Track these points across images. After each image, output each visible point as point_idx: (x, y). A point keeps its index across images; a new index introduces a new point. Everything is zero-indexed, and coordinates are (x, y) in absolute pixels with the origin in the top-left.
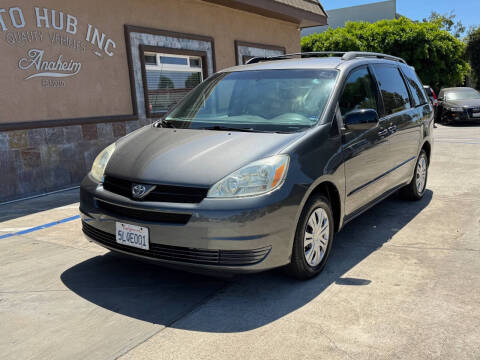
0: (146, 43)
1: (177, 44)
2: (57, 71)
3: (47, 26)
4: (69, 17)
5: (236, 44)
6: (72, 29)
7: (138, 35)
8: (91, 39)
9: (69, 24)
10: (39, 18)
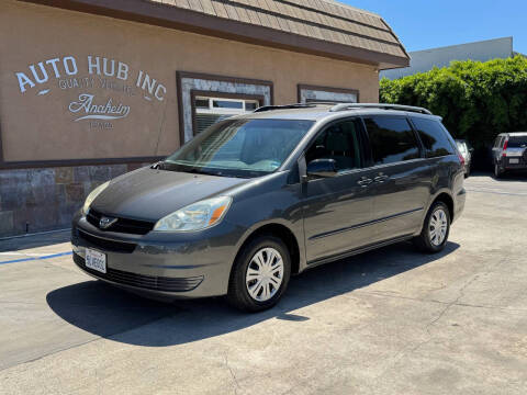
0: (198, 87)
1: (232, 89)
2: (106, 114)
3: (99, 72)
4: (120, 64)
5: (299, 87)
6: (123, 75)
7: (190, 80)
8: (141, 84)
9: (120, 71)
10: (91, 66)
